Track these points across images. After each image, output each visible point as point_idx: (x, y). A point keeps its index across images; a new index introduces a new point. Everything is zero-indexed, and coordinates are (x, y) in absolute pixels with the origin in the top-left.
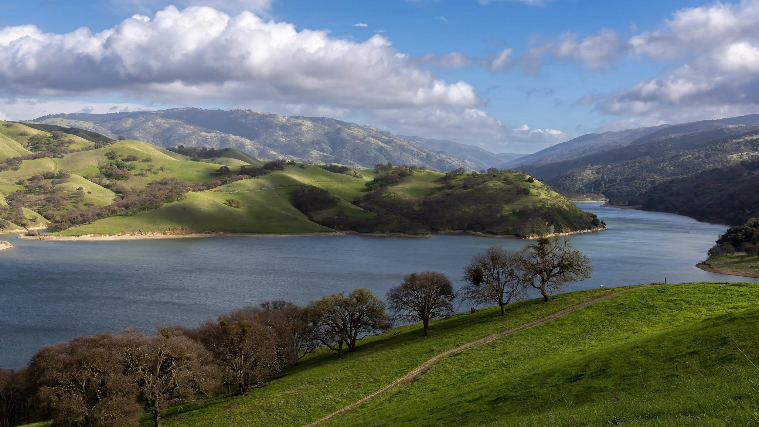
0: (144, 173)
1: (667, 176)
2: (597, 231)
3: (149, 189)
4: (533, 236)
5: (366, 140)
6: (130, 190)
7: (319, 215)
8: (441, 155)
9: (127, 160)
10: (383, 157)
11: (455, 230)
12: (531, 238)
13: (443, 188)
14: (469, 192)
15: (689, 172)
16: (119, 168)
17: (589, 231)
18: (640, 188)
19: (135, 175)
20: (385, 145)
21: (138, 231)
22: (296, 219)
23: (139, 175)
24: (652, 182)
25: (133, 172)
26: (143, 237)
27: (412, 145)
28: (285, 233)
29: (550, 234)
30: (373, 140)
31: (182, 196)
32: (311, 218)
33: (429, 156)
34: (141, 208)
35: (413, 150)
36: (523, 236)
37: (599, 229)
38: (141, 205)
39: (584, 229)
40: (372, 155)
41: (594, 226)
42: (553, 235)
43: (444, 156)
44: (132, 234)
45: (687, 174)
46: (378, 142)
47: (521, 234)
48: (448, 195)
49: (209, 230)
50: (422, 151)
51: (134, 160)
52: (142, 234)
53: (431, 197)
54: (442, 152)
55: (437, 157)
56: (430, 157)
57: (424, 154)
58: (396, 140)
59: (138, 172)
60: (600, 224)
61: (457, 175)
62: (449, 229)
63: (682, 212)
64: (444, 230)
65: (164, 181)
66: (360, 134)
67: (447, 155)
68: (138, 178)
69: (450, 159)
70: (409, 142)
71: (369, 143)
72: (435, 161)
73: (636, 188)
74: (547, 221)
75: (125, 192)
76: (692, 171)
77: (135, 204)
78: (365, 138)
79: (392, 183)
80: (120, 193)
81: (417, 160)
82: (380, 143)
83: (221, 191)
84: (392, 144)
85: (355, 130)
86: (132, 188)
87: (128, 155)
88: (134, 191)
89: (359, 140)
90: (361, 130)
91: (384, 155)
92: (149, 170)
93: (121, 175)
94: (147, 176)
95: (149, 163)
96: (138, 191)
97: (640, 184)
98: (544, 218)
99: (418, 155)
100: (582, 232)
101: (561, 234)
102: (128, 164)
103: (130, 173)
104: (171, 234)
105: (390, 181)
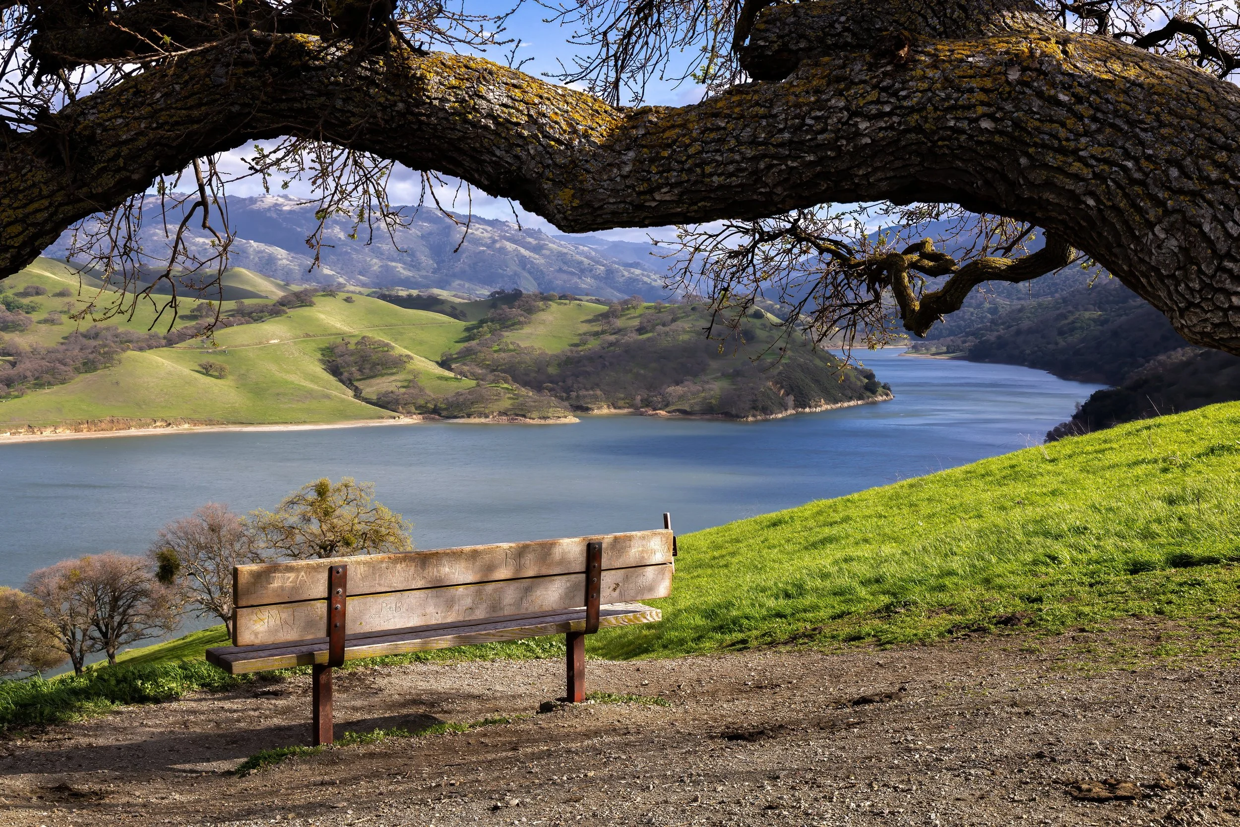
0: (56, 317)
1: (1019, 299)
2: (875, 403)
3: (64, 347)
4: (754, 416)
5: (498, 245)
6: (28, 349)
7: (374, 388)
8: (632, 270)
9: (25, 294)
10: (526, 275)
11: (620, 408)
12: (750, 419)
13: (603, 332)
14: (649, 339)
15: (1056, 291)
16: (8, 309)
17: (860, 402)
18: (972, 321)
19: (39, 322)
20: (532, 254)
21: (26, 428)
22: (328, 397)
23: (46, 321)
24: (994, 310)
25: (35, 316)
26: (36, 437)
27: (582, 253)
28: (305, 422)
29: (786, 410)
30: (510, 246)
31: (113, 359)
32: (358, 394)
33: (610, 272)
34: (36, 384)
35: (582, 262)
36: (738, 416)
37: (880, 398)
38: (37, 378)
39: (850, 399)
40: (509, 272)
41: (869, 394)
42: (794, 412)
43: (638, 272)
44: (14, 434)
45: (1052, 294)
46: (520, 248)
47: (734, 412)
48: (611, 344)
49: (163, 420)
50: (598, 262)
51: (38, 294)
52: (33, 433)
53: (580, 348)
54: (636, 265)
55: (626, 273)
56: (612, 273)
57: (602, 268)
58: (551, 245)
59: (44, 316)
60: (880, 390)
61: (628, 309)
62: (609, 407)
63: (1035, 363)
64: (599, 408)
65: (93, 332)
66: (486, 234)
67: (644, 270)
68: (44, 327)
69: (649, 277)
70: (577, 248)
71: (502, 250)
72: (621, 280)
73: (964, 320)
74: (782, 387)
75: (18, 354)
76: (1062, 290)
77: (25, 377)
78: (494, 241)
79: (513, 325)
80: (10, 355)
81: (589, 280)
82: (522, 250)
83: (191, 347)
84: (544, 252)
85: (477, 229)
86: (31, 346)
87: (25, 285)
88: (34, 351)
89: (483, 245)
90: (489, 228)
91: (530, 273)
92: (65, 312)
93: (13, 322)
94: (61, 324)
95: (66, 300)
96: (43, 352)
97: (972, 314)
98: (777, 383)
99: (591, 270)
100: (846, 404)
101: (807, 410)
102: (26, 301)
103: (30, 319)
104: (89, 430)
105: (510, 323)
